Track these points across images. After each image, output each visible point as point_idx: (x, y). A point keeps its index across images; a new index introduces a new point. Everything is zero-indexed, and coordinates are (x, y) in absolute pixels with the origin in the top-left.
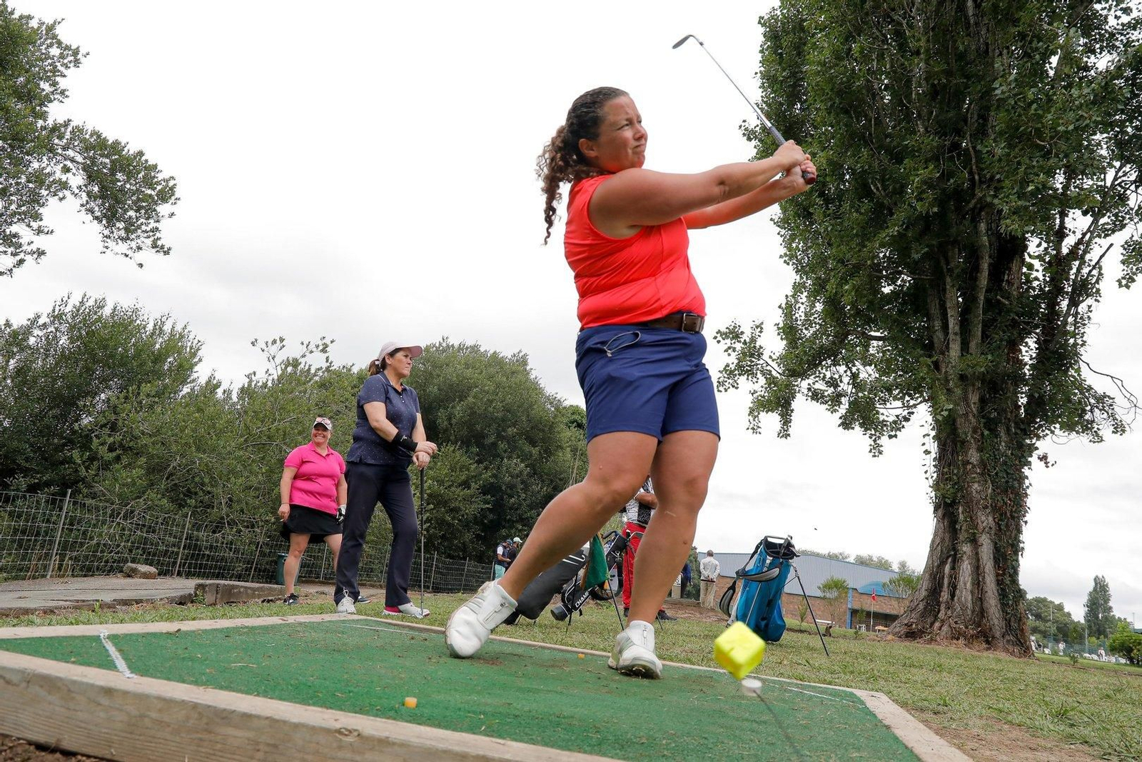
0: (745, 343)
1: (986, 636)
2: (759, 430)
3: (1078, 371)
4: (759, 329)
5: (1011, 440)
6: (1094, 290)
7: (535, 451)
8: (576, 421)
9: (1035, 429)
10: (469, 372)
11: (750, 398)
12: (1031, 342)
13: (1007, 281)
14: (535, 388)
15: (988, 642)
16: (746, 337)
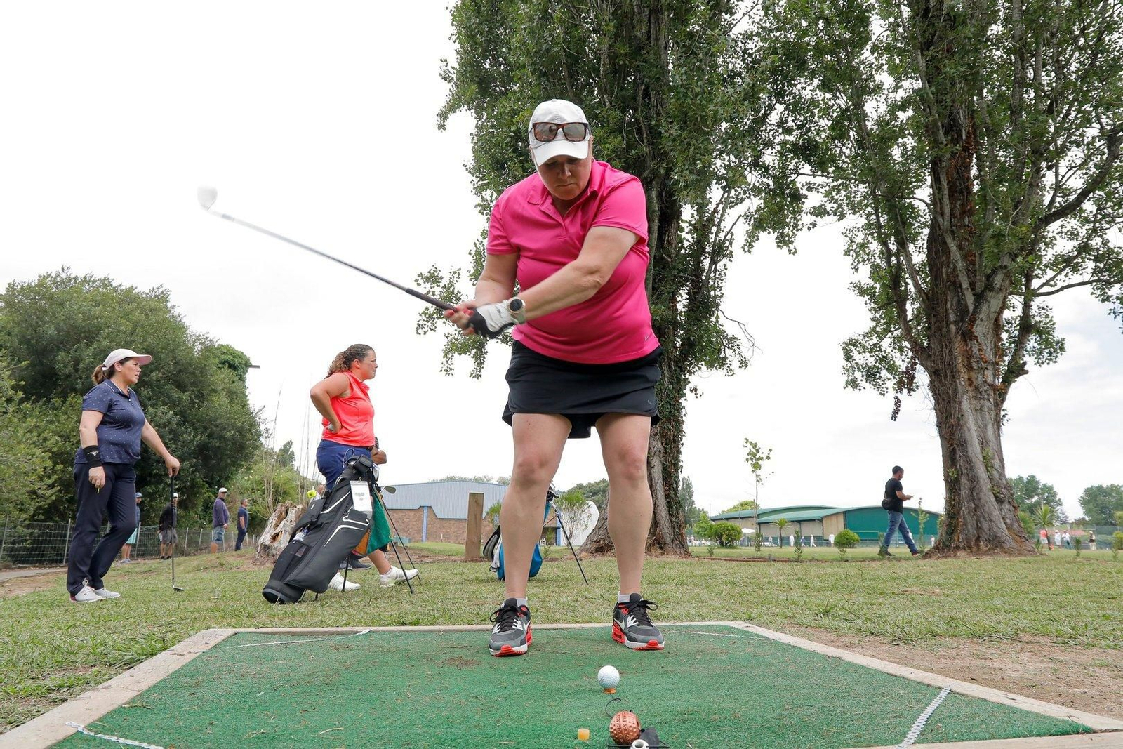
0: (445, 287)
1: (659, 543)
2: (451, 372)
3: (717, 318)
4: (456, 275)
5: (672, 376)
6: (728, 252)
7: (185, 397)
8: (227, 361)
9: (688, 365)
10: (97, 311)
11: (445, 341)
12: (684, 293)
13: (668, 241)
14: (178, 328)
15: (661, 548)
16: (445, 282)
